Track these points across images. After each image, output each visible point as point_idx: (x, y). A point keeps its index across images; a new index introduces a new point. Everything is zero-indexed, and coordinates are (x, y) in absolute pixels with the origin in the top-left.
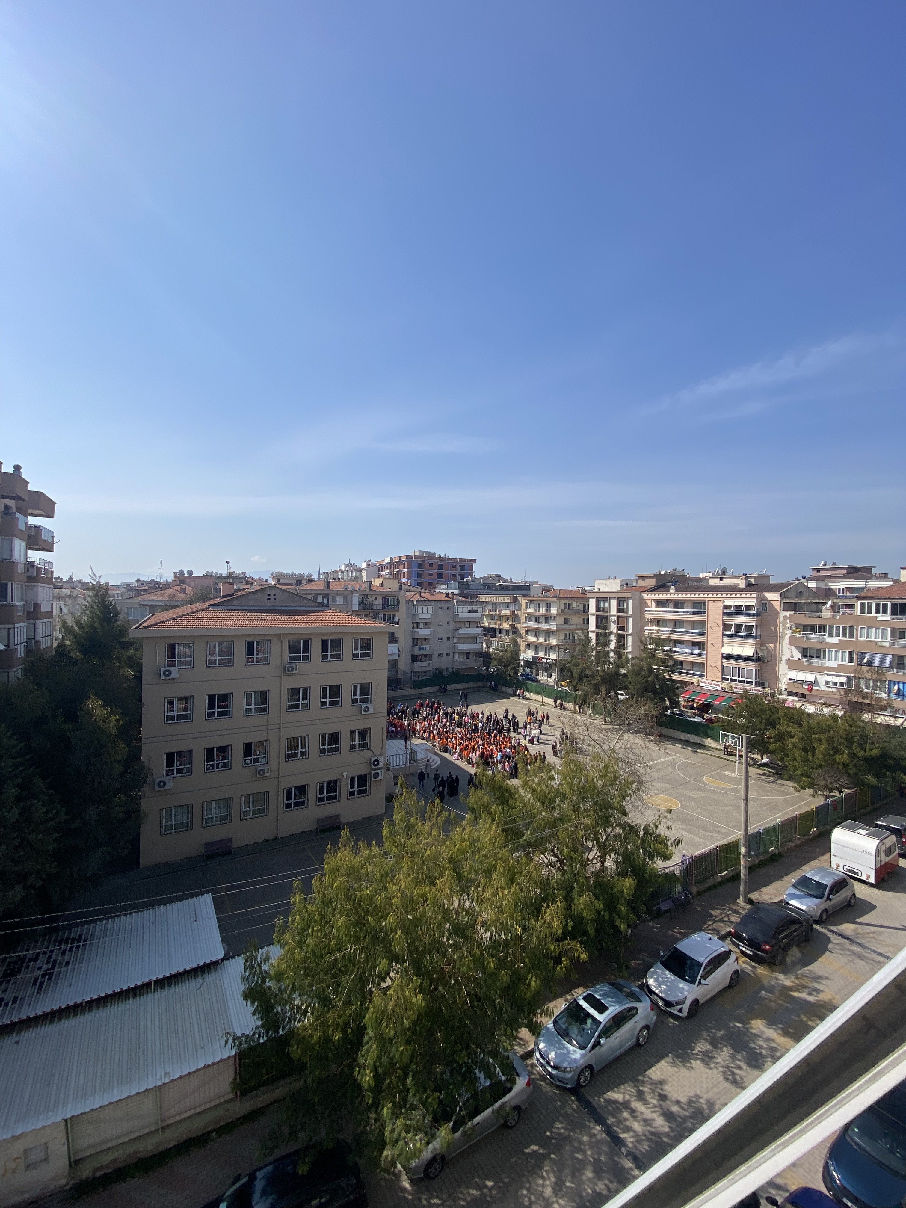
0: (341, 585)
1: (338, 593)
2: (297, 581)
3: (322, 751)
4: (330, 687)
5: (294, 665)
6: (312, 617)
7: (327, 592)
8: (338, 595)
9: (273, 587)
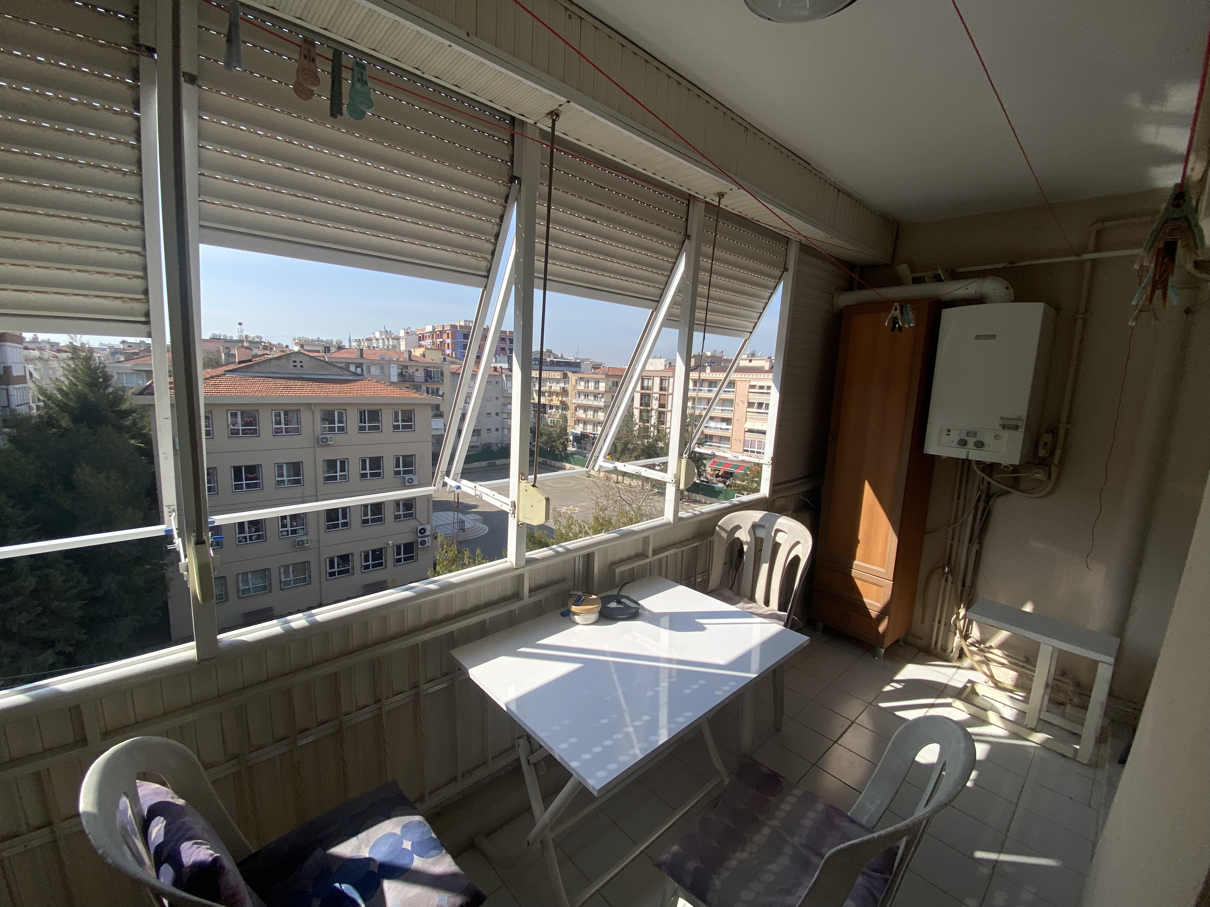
0: (375, 354)
1: (374, 363)
2: (325, 348)
3: (365, 522)
4: (370, 458)
5: (328, 436)
6: (345, 386)
7: (360, 361)
8: (374, 364)
9: (299, 353)
